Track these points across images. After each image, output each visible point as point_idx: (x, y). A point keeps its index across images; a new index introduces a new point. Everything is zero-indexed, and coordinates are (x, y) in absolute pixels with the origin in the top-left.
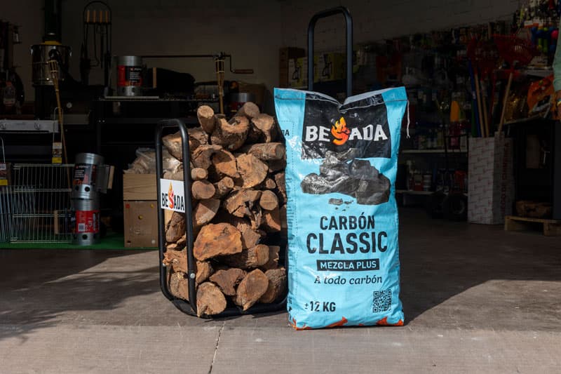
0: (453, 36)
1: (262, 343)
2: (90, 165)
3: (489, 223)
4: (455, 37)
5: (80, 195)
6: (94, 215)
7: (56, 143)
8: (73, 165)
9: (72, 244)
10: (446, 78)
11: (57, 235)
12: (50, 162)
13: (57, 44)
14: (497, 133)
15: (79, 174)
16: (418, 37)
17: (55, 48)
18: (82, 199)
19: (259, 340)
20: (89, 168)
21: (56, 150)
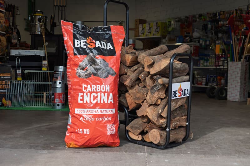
0: (217, 15)
1: (169, 162)
2: (61, 71)
3: (238, 101)
4: (218, 16)
5: (56, 85)
6: (63, 95)
7: (44, 61)
8: (53, 71)
9: (52, 108)
10: (214, 34)
11: (44, 104)
12: (41, 70)
13: (42, 15)
14: (242, 60)
15: (56, 75)
16: (200, 16)
17: (40, 17)
18: (57, 87)
19: (166, 160)
20: (61, 73)
21: (44, 64)
